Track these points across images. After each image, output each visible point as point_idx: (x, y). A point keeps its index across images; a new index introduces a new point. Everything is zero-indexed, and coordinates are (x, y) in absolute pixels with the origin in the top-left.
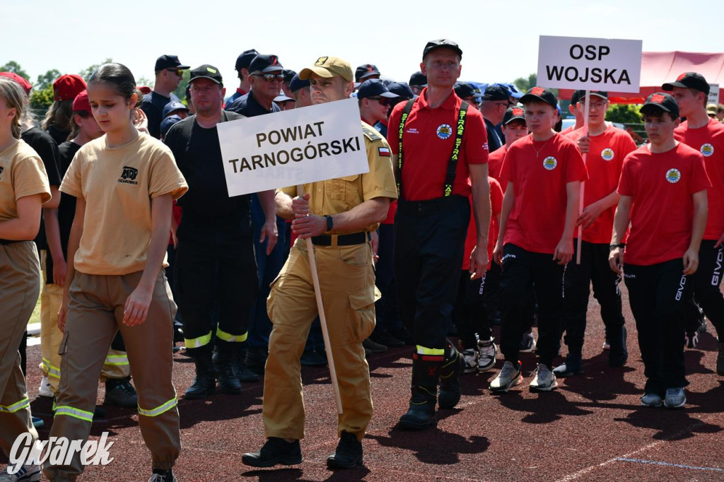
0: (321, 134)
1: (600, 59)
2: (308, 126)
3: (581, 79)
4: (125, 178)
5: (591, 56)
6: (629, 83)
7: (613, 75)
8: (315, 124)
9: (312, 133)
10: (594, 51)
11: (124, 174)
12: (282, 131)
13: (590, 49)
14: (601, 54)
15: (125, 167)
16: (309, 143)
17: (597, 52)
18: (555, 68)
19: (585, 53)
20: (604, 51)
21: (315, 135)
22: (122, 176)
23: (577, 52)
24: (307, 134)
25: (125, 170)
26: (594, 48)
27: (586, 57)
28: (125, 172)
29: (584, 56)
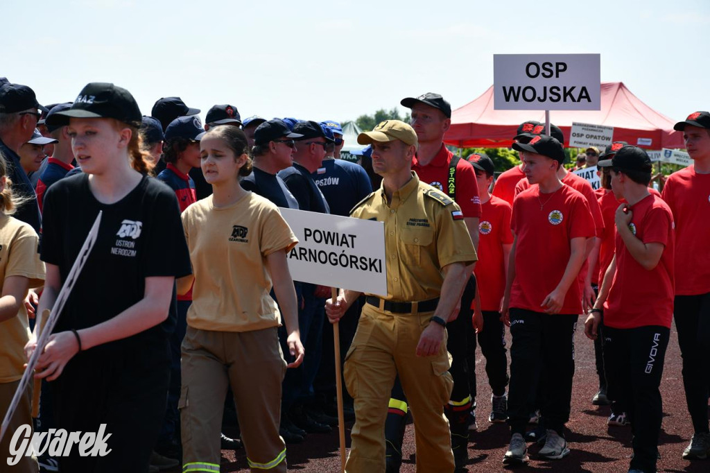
0: (353, 247)
1: (557, 76)
2: (344, 236)
3: (539, 98)
4: (235, 236)
5: (548, 73)
6: (589, 100)
7: (572, 93)
8: (350, 236)
9: (346, 243)
10: (551, 68)
11: (234, 232)
12: (324, 232)
13: (547, 66)
14: (558, 71)
15: (235, 226)
16: (343, 251)
17: (554, 69)
18: (512, 89)
19: (542, 71)
20: (561, 67)
21: (348, 246)
22: (232, 235)
23: (533, 70)
24: (342, 242)
25: (235, 229)
26: (551, 65)
27: (543, 74)
28: (235, 231)
29: (540, 74)
